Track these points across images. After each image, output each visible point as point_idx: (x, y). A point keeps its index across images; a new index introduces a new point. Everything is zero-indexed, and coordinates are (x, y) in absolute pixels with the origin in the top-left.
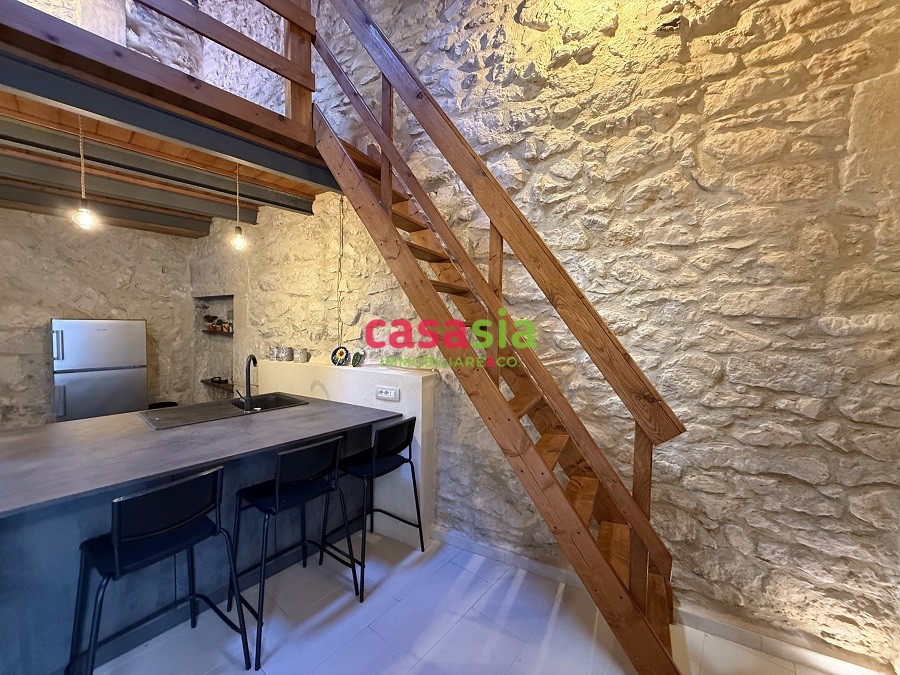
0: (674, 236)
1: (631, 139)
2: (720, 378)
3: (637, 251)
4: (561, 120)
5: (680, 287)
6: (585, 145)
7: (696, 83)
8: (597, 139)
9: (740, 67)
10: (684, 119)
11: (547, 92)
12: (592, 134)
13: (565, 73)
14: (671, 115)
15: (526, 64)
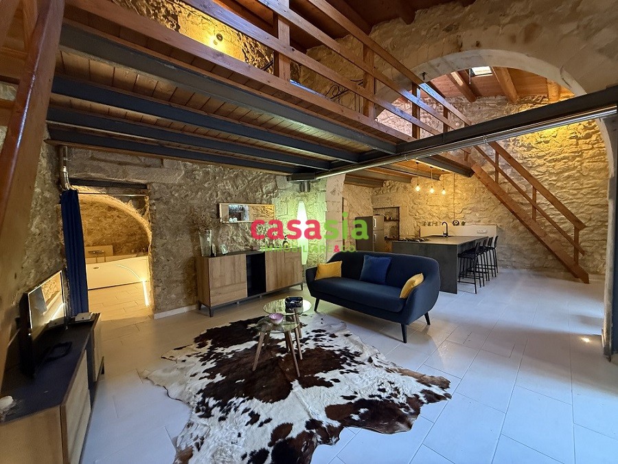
0: (576, 186)
1: (562, 163)
2: (590, 219)
3: (564, 190)
4: (539, 157)
5: (578, 199)
6: (548, 164)
7: (581, 151)
8: (551, 163)
9: (592, 148)
10: (577, 159)
11: (534, 150)
12: (549, 162)
13: (540, 145)
14: (574, 158)
15: (528, 142)
